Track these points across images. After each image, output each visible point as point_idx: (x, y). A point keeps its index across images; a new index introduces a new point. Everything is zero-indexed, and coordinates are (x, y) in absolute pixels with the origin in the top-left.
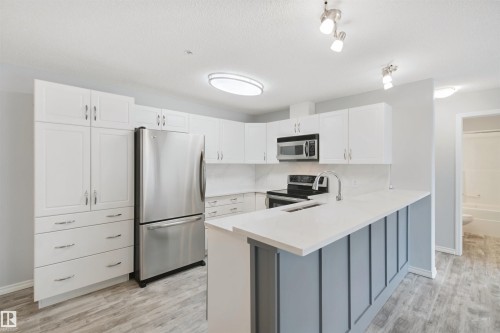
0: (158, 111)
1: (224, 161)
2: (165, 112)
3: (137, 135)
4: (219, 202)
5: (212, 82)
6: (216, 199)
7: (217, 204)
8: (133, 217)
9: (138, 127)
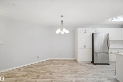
0: (96, 29)
1: (114, 39)
2: (97, 29)
3: (93, 35)
4: (113, 50)
5: (112, 20)
6: (112, 49)
7: (112, 50)
8: (92, 51)
9: (93, 33)
